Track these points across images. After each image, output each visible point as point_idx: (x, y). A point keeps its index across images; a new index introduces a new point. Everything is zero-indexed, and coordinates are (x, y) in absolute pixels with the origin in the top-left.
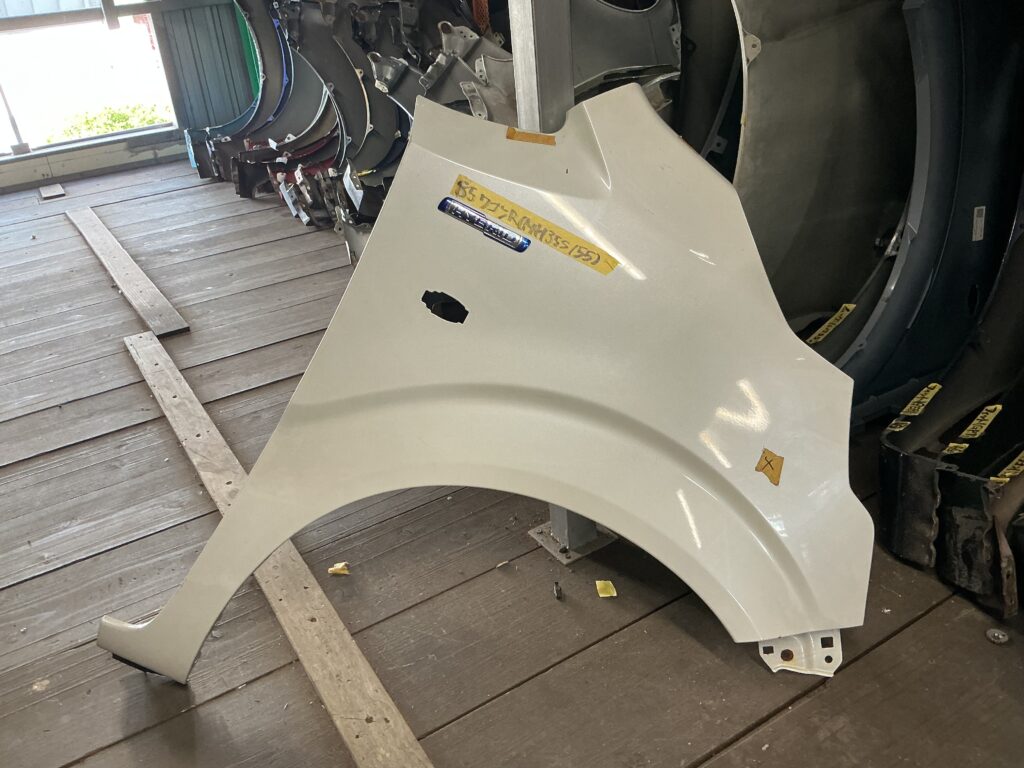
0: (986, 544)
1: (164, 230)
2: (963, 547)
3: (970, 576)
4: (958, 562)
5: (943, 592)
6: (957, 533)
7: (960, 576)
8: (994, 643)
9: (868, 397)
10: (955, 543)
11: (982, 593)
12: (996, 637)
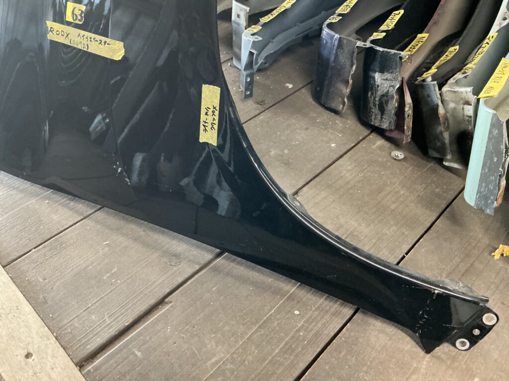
0: (396, 97)
2: (380, 100)
3: (382, 118)
4: (375, 110)
5: (366, 132)
6: (376, 91)
7: (375, 119)
8: (396, 159)
9: (321, 12)
10: (374, 99)
11: (388, 129)
12: (397, 156)
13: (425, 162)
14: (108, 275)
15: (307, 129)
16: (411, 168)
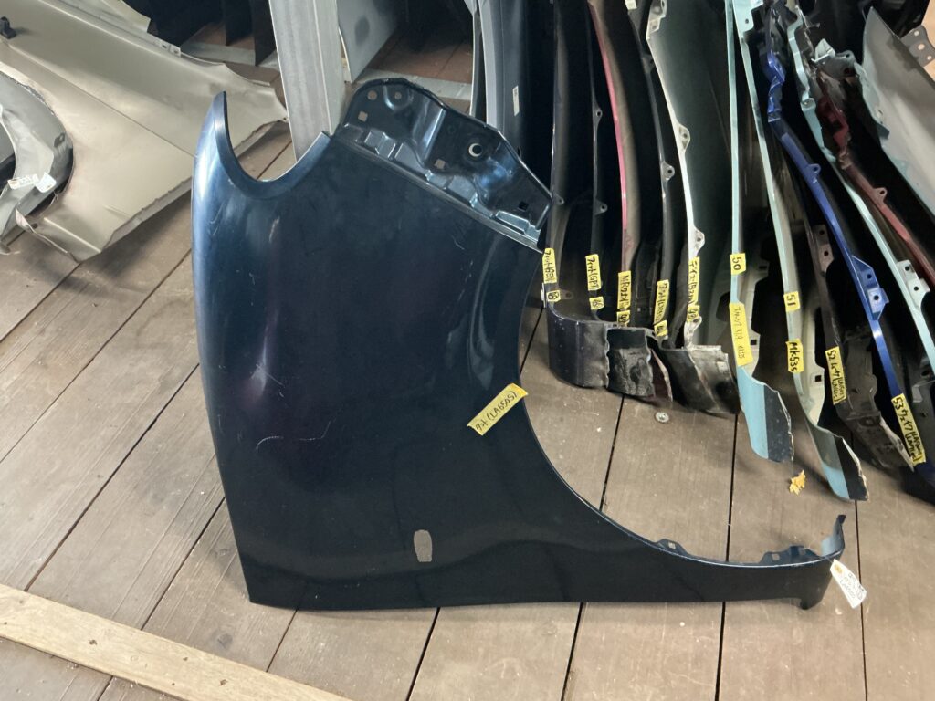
2: (631, 371)
3: (637, 387)
4: (627, 381)
5: (618, 400)
6: (625, 365)
7: (630, 389)
8: (664, 423)
10: (624, 371)
11: (647, 395)
12: (662, 419)
13: (689, 414)
14: (503, 673)
15: (562, 420)
16: (681, 428)
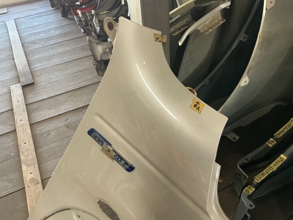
1: (35, 31)
